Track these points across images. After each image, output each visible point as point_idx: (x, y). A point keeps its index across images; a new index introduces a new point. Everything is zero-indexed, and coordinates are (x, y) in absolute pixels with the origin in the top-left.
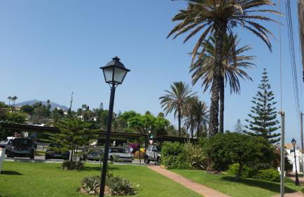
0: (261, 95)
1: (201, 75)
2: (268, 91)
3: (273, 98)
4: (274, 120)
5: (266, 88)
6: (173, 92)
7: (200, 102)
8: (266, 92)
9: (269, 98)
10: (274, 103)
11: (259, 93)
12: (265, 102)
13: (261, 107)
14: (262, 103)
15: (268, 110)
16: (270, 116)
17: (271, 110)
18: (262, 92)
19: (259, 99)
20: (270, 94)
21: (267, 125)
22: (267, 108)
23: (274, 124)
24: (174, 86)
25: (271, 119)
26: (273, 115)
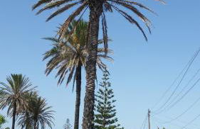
0: (102, 93)
1: (57, 64)
2: (109, 89)
3: (113, 96)
4: (113, 118)
5: (107, 86)
6: (10, 86)
7: (40, 99)
8: (106, 90)
9: (110, 96)
10: (113, 101)
11: (101, 91)
12: (106, 100)
13: (102, 105)
14: (103, 101)
15: (108, 108)
16: (110, 114)
17: (111, 108)
18: (103, 89)
19: (100, 97)
20: (110, 92)
21: (107, 123)
22: (107, 106)
23: (113, 122)
24: (12, 78)
25: (110, 117)
26: (113, 113)
